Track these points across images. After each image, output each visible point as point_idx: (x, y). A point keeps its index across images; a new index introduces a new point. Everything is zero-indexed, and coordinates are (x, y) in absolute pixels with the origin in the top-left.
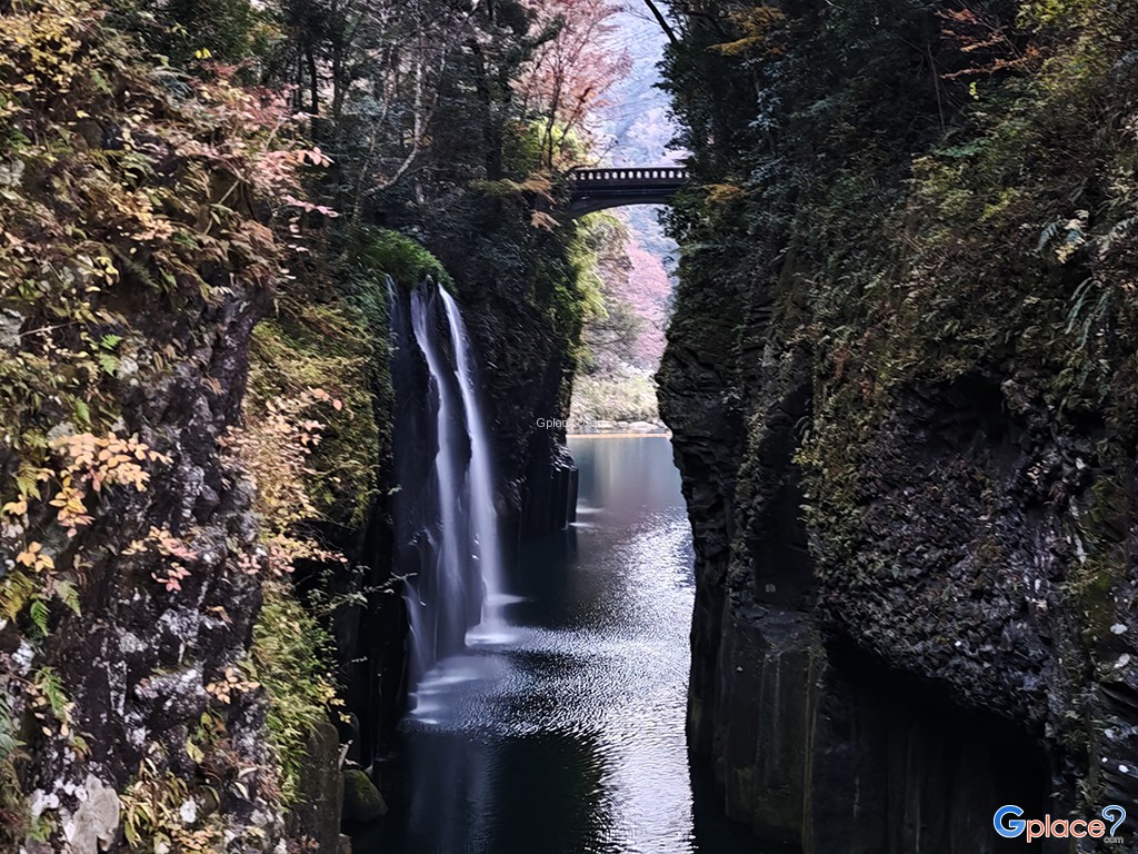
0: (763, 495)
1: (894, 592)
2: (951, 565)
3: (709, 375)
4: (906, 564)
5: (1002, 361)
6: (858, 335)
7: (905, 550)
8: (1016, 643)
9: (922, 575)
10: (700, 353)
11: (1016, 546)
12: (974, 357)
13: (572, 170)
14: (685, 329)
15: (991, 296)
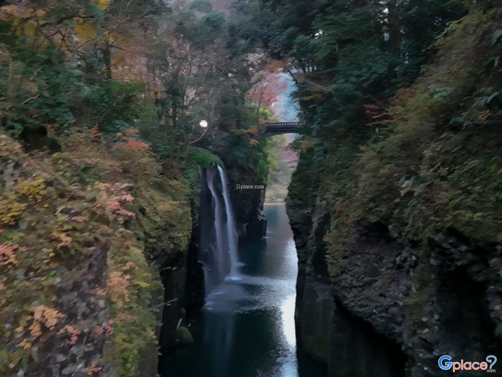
0: (317, 246)
1: (354, 290)
2: (373, 283)
3: (301, 202)
4: (358, 281)
5: (389, 219)
6: (344, 201)
7: (358, 276)
8: (393, 315)
9: (363, 285)
10: (298, 195)
11: (393, 281)
12: (379, 216)
13: (266, 123)
14: (293, 187)
15: (385, 197)
